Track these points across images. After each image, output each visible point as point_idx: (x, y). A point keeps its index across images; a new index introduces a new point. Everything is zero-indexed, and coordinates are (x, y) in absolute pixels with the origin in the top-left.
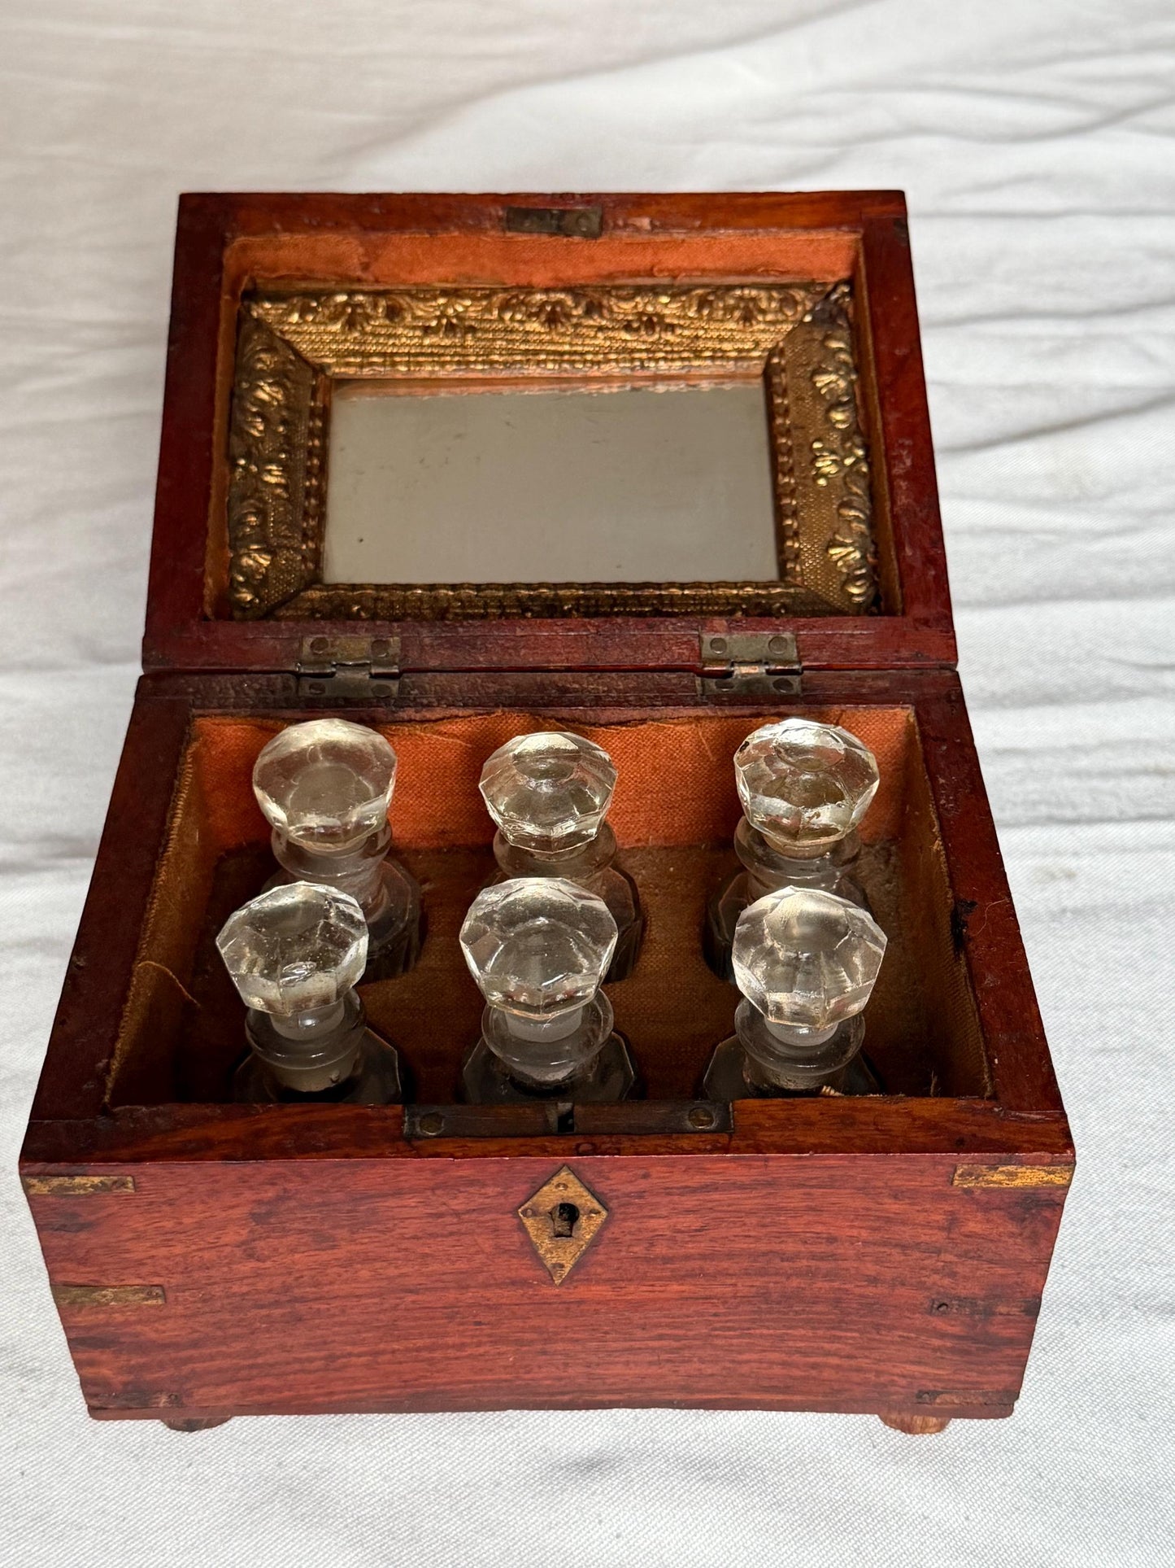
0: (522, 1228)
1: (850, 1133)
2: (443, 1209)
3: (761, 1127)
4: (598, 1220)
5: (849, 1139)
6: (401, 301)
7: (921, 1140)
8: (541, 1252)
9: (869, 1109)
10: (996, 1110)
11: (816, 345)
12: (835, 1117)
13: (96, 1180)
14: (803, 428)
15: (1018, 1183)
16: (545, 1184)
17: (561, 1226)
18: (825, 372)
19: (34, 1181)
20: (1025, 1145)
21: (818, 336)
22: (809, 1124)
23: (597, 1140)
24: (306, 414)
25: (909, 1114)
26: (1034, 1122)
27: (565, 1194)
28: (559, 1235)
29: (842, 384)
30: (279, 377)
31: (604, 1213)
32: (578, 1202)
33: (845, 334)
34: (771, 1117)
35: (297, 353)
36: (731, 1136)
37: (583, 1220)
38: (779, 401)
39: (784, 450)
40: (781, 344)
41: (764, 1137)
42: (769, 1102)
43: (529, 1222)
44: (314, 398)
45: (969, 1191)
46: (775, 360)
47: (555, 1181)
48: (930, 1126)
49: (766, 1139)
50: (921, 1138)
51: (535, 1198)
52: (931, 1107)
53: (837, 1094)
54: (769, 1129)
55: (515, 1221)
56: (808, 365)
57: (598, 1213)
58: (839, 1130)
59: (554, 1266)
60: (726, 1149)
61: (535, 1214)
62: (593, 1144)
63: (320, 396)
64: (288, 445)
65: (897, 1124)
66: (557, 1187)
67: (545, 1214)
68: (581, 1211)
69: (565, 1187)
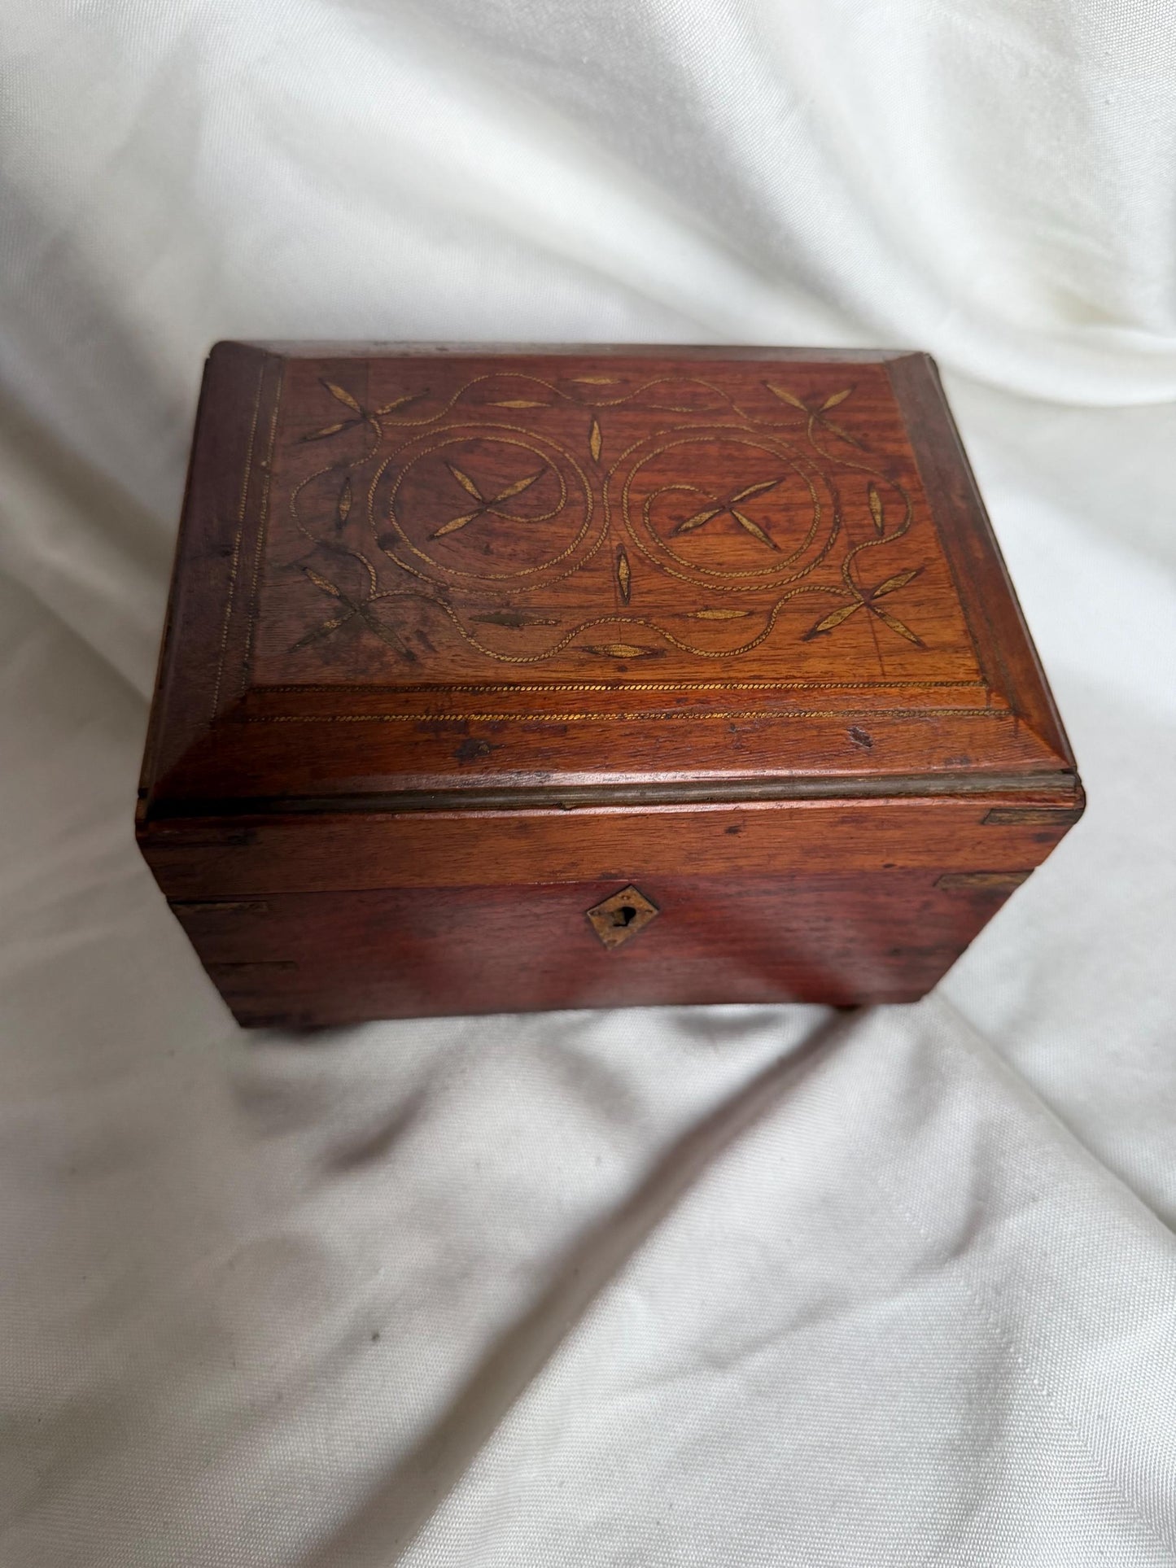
0: (588, 921)
2: (528, 912)
4: (649, 916)
8: (601, 934)
13: (235, 905)
15: (986, 883)
16: (612, 896)
17: (621, 918)
19: (179, 906)
27: (627, 902)
28: (617, 925)
31: (656, 912)
32: (636, 906)
37: (638, 916)
43: (593, 919)
45: (945, 890)
47: (620, 895)
51: (602, 905)
55: (583, 918)
57: (651, 912)
59: (609, 941)
61: (600, 914)
66: (623, 897)
67: (608, 913)
68: (638, 911)
69: (629, 898)
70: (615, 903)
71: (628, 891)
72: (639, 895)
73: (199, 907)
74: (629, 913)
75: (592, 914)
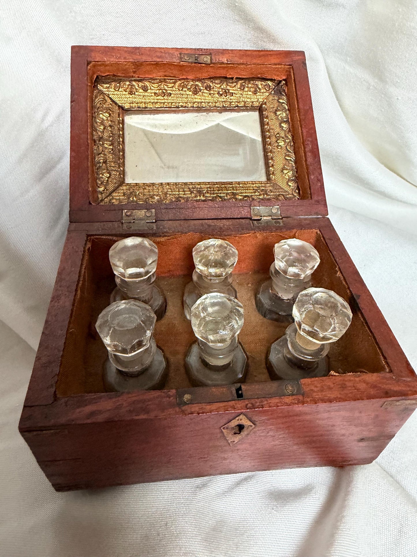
0: (222, 432)
1: (345, 392)
3: (314, 392)
5: (347, 394)
6: (147, 83)
7: (372, 393)
8: (228, 438)
9: (350, 380)
10: (394, 377)
11: (276, 101)
12: (339, 385)
14: (273, 129)
16: (233, 419)
17: (237, 430)
18: (279, 110)
20: (410, 392)
21: (276, 98)
22: (330, 388)
23: (253, 401)
24: (117, 123)
25: (364, 382)
26: (410, 382)
27: (240, 422)
28: (235, 433)
29: (284, 115)
30: (108, 110)
31: (254, 426)
32: (245, 424)
33: (285, 98)
34: (316, 387)
35: (113, 101)
36: (303, 397)
37: (245, 428)
38: (265, 120)
39: (267, 136)
40: (265, 101)
41: (317, 396)
42: (313, 379)
44: (119, 117)
46: (264, 106)
47: (237, 418)
48: (374, 386)
49: (317, 397)
50: (372, 392)
52: (372, 377)
53: (337, 374)
54: (317, 392)
55: (219, 430)
56: (273, 108)
57: (251, 426)
58: (342, 391)
60: (303, 403)
61: (227, 428)
62: (252, 404)
63: (121, 116)
64: (112, 134)
65: (362, 386)
66: (238, 420)
67: (231, 428)
68: (245, 426)
69: (241, 420)
70: (234, 423)
71: (241, 417)
72: (246, 418)
73: (35, 433)
74: (241, 428)
75: (224, 428)
